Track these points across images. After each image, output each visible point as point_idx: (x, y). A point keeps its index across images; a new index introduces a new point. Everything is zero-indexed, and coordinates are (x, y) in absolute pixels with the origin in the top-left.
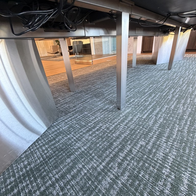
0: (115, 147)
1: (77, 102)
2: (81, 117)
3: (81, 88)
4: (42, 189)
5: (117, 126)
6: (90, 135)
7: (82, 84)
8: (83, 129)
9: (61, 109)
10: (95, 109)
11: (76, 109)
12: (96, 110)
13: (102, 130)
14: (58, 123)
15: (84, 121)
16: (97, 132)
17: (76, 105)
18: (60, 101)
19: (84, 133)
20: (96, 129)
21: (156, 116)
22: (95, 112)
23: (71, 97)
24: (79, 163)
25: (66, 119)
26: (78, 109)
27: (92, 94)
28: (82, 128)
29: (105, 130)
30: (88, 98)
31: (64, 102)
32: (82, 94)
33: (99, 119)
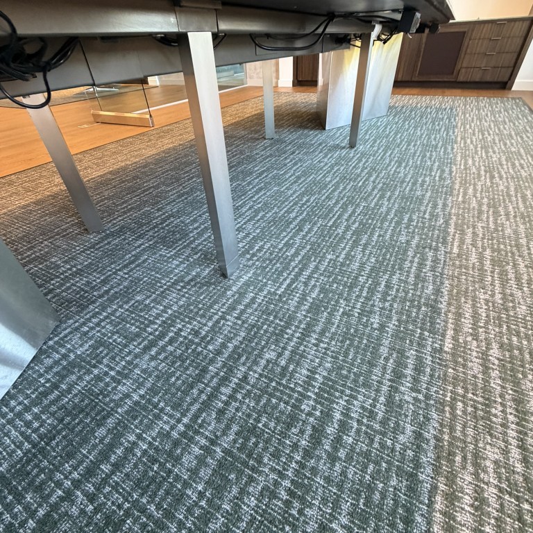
0: (213, 377)
1: (113, 266)
2: (127, 313)
3: (120, 216)
4: (41, 512)
5: (218, 322)
6: (153, 358)
7: (123, 203)
8: (135, 343)
9: (64, 294)
10: (163, 281)
11: (110, 290)
12: (165, 284)
13: (181, 339)
14: (62, 339)
15: (136, 321)
16: (169, 346)
17: (110, 276)
18: (58, 267)
19: (136, 356)
20: (167, 339)
21: (306, 284)
22: (162, 292)
23: (92, 252)
24: (129, 433)
25: (84, 324)
26: (116, 290)
27: (154, 237)
28: (130, 343)
29: (190, 337)
30: (144, 249)
31: (70, 269)
32: (124, 239)
33: (175, 311)
